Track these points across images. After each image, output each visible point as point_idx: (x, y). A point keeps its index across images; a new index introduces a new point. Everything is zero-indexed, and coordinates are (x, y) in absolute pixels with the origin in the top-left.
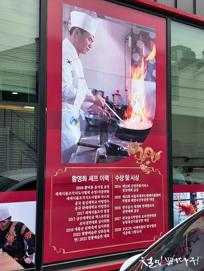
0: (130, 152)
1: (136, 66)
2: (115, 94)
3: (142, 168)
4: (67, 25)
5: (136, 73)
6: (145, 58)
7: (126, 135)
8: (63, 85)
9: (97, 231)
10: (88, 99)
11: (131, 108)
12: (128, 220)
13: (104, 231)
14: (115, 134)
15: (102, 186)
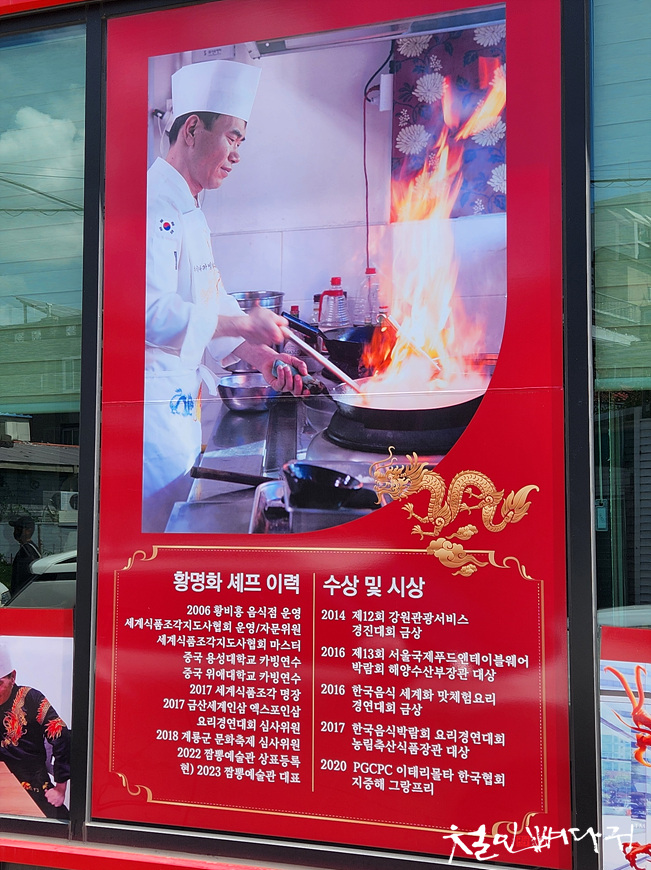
0: (386, 495)
1: (414, 174)
2: (326, 293)
3: (437, 553)
5: (414, 199)
6: (452, 133)
7: (370, 432)
9: (257, 755)
10: (225, 329)
11: (392, 330)
12: (374, 737)
13: (279, 758)
14: (325, 432)
15: (273, 611)
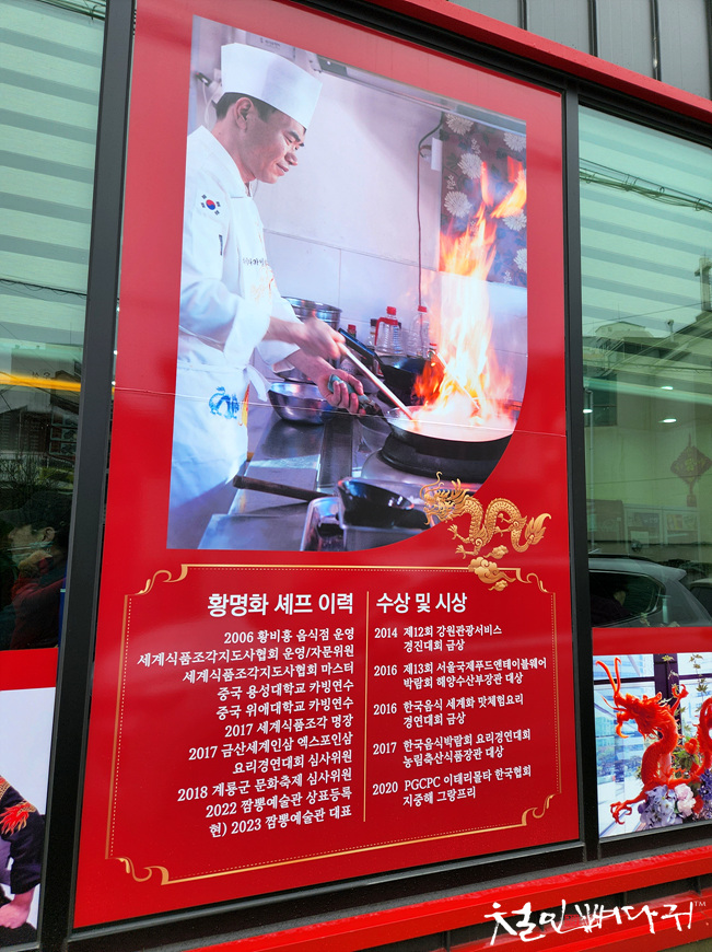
0: (434, 516)
1: (459, 234)
2: (382, 319)
3: (478, 571)
4: (207, 85)
5: (458, 255)
6: (489, 210)
7: (421, 458)
8: (186, 278)
9: (305, 795)
10: (278, 333)
11: (440, 367)
12: (424, 751)
13: (329, 793)
14: (380, 453)
15: (325, 634)
